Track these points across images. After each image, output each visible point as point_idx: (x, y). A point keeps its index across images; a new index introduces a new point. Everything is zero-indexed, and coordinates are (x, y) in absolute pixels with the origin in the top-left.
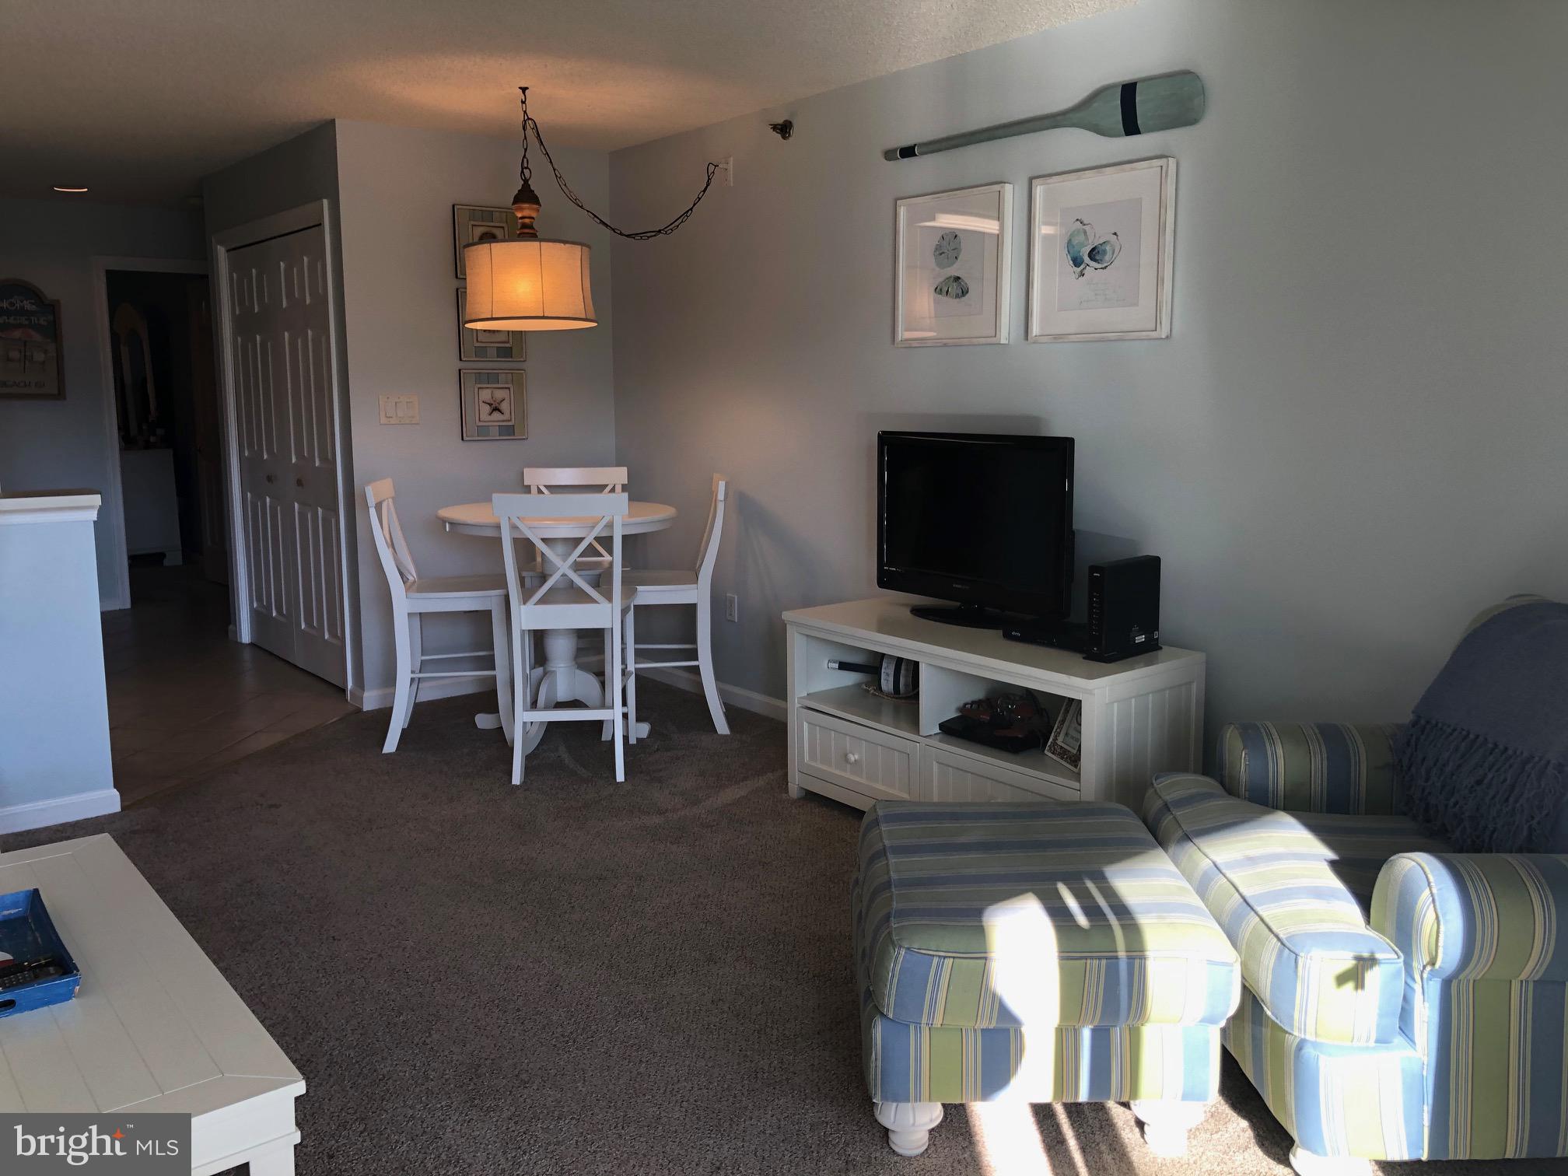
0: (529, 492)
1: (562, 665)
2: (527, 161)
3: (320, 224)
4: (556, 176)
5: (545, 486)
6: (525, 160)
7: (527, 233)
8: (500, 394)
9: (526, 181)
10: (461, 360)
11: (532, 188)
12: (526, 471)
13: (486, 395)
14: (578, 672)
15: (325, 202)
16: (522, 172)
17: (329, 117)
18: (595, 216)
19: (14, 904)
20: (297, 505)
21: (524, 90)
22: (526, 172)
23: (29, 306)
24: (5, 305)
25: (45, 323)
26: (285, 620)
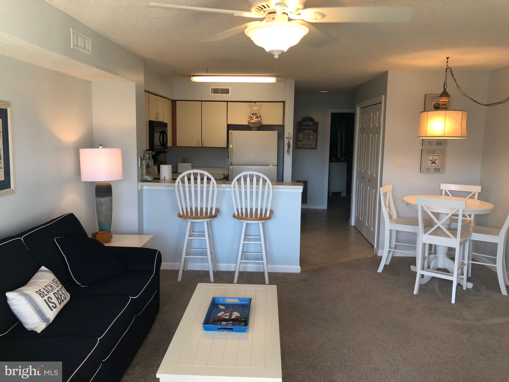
1: (441, 255)
2: (446, 82)
3: (382, 103)
4: (457, 86)
5: (448, 190)
6: (445, 82)
7: (445, 107)
8: (435, 158)
9: (445, 89)
10: (422, 146)
11: (447, 92)
12: (441, 184)
13: (430, 158)
14: (447, 259)
15: (383, 96)
16: (444, 86)
17: (385, 70)
18: (472, 99)
19: (246, 301)
20: (368, 187)
21: (448, 58)
22: (445, 86)
23: (311, 124)
24: (305, 123)
25: (314, 128)
26: (362, 221)
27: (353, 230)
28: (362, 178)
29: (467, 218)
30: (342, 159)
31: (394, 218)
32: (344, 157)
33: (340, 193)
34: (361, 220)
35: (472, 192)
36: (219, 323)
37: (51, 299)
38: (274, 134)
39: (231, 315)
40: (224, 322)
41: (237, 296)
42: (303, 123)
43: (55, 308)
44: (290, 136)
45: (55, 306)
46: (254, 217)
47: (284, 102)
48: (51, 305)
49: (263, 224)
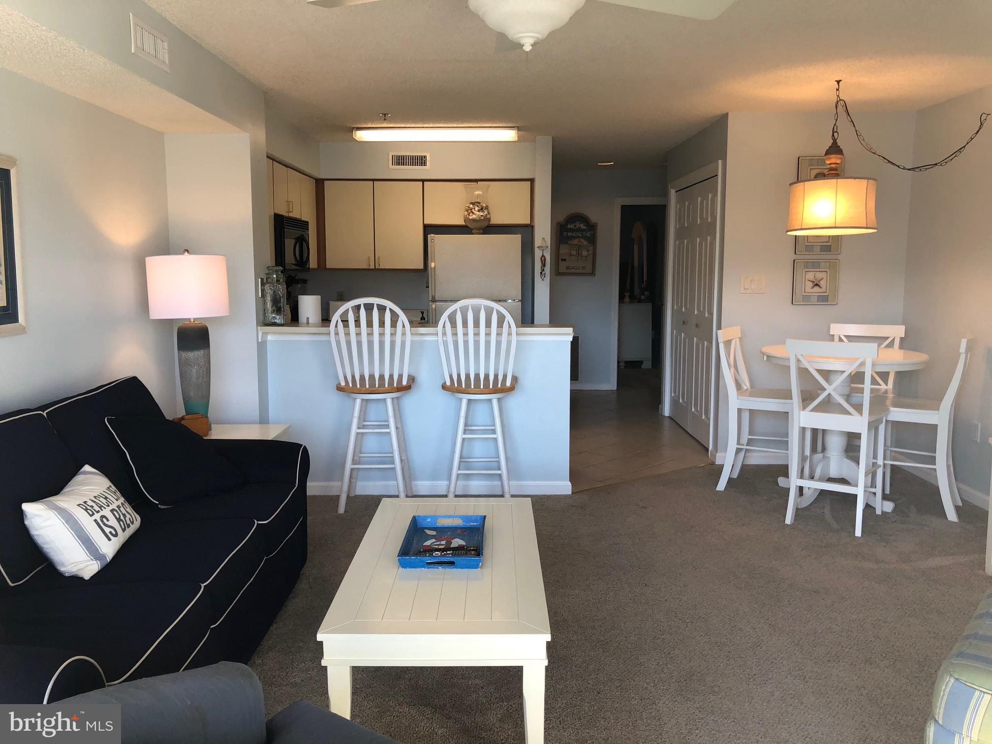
0: (833, 340)
1: (835, 454)
2: (837, 127)
3: (717, 175)
4: (857, 134)
5: (844, 336)
6: (835, 127)
7: (834, 173)
8: (820, 275)
9: (835, 141)
10: (795, 254)
11: (839, 144)
12: (832, 325)
13: (810, 276)
14: (846, 460)
15: (720, 161)
16: (833, 135)
17: (723, 111)
18: (884, 158)
19: (476, 521)
20: (695, 339)
21: (838, 82)
22: (836, 134)
23: (583, 226)
24: (572, 226)
25: (589, 236)
26: (685, 405)
27: (667, 424)
28: (682, 322)
29: (880, 385)
30: (643, 297)
31: (745, 388)
32: (646, 293)
33: (642, 362)
34: (683, 403)
35: (888, 338)
36: (428, 555)
37: (108, 520)
38: (515, 241)
39: (449, 543)
40: (436, 553)
41: (457, 513)
42: (569, 227)
43: (116, 535)
44: (545, 244)
45: (114, 533)
46: (482, 387)
47: (532, 181)
48: (107, 530)
49: (499, 400)
